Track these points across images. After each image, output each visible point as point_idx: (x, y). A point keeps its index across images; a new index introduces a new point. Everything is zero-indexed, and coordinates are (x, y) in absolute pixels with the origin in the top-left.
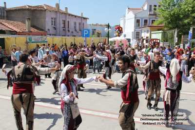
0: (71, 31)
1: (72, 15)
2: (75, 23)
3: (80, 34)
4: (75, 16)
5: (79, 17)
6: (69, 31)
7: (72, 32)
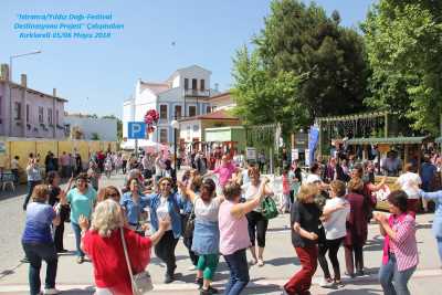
0: (33, 126)
1: (36, 93)
2: (41, 111)
3: (50, 133)
4: (42, 95)
5: (49, 97)
6: (29, 126)
7: (36, 129)
